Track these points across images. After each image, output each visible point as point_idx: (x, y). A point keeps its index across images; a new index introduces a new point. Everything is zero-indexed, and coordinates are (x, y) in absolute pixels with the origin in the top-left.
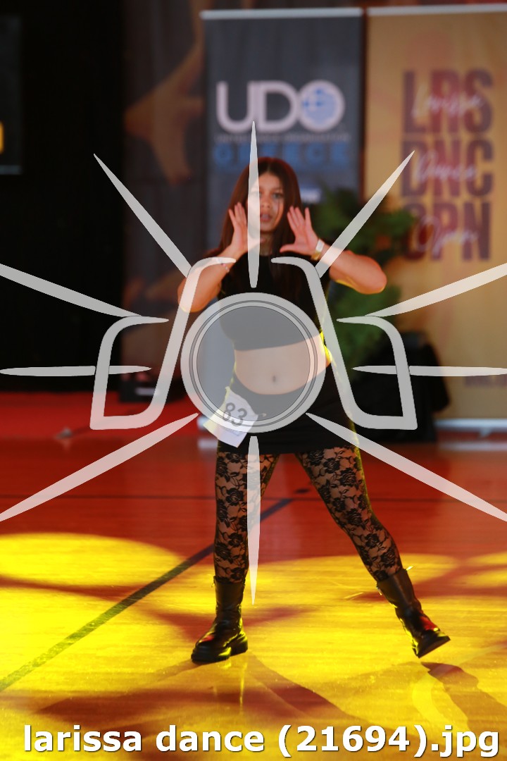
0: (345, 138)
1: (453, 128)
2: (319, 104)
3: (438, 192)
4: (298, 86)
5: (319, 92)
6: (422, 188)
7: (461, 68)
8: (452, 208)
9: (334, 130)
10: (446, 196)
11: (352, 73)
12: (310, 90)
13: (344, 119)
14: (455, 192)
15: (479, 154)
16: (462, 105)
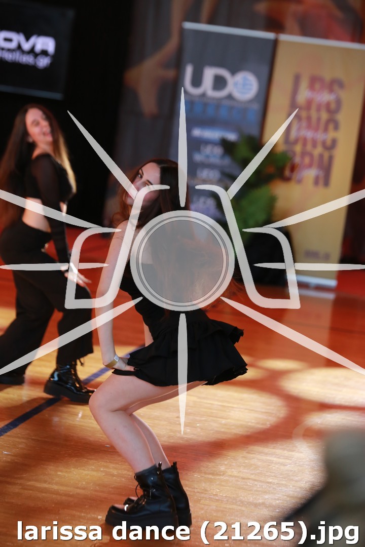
0: (256, 107)
1: (319, 109)
2: (244, 85)
3: (305, 144)
4: (233, 73)
5: (244, 78)
6: (296, 141)
7: (328, 76)
8: (311, 156)
9: (251, 101)
10: (309, 147)
11: (265, 70)
12: (240, 76)
14: (314, 145)
15: (331, 126)
16: (326, 97)
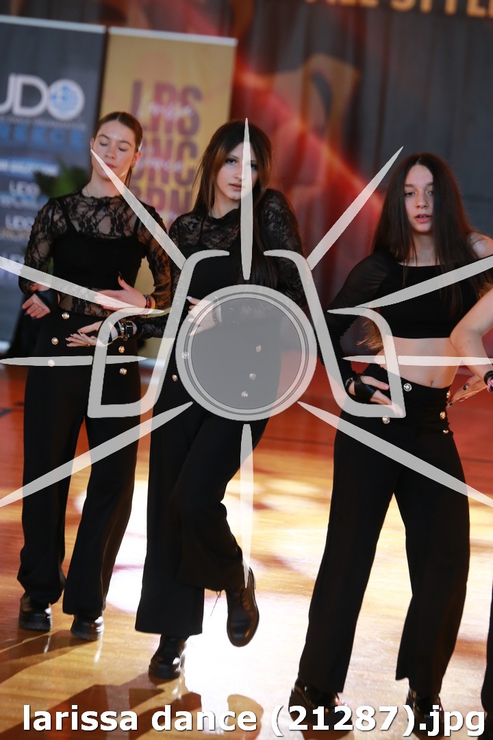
0: (83, 127)
1: (168, 130)
2: (64, 98)
3: (152, 178)
4: (49, 82)
5: (65, 89)
7: (179, 83)
8: (161, 193)
9: (75, 120)
10: (158, 182)
11: (93, 77)
12: (58, 87)
13: (83, 113)
14: (165, 179)
15: (187, 152)
16: (177, 112)
